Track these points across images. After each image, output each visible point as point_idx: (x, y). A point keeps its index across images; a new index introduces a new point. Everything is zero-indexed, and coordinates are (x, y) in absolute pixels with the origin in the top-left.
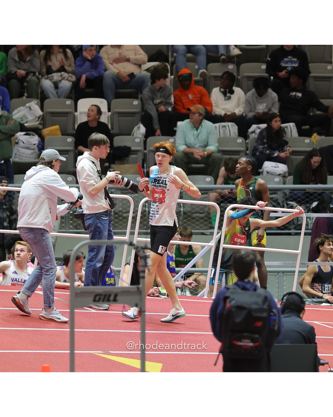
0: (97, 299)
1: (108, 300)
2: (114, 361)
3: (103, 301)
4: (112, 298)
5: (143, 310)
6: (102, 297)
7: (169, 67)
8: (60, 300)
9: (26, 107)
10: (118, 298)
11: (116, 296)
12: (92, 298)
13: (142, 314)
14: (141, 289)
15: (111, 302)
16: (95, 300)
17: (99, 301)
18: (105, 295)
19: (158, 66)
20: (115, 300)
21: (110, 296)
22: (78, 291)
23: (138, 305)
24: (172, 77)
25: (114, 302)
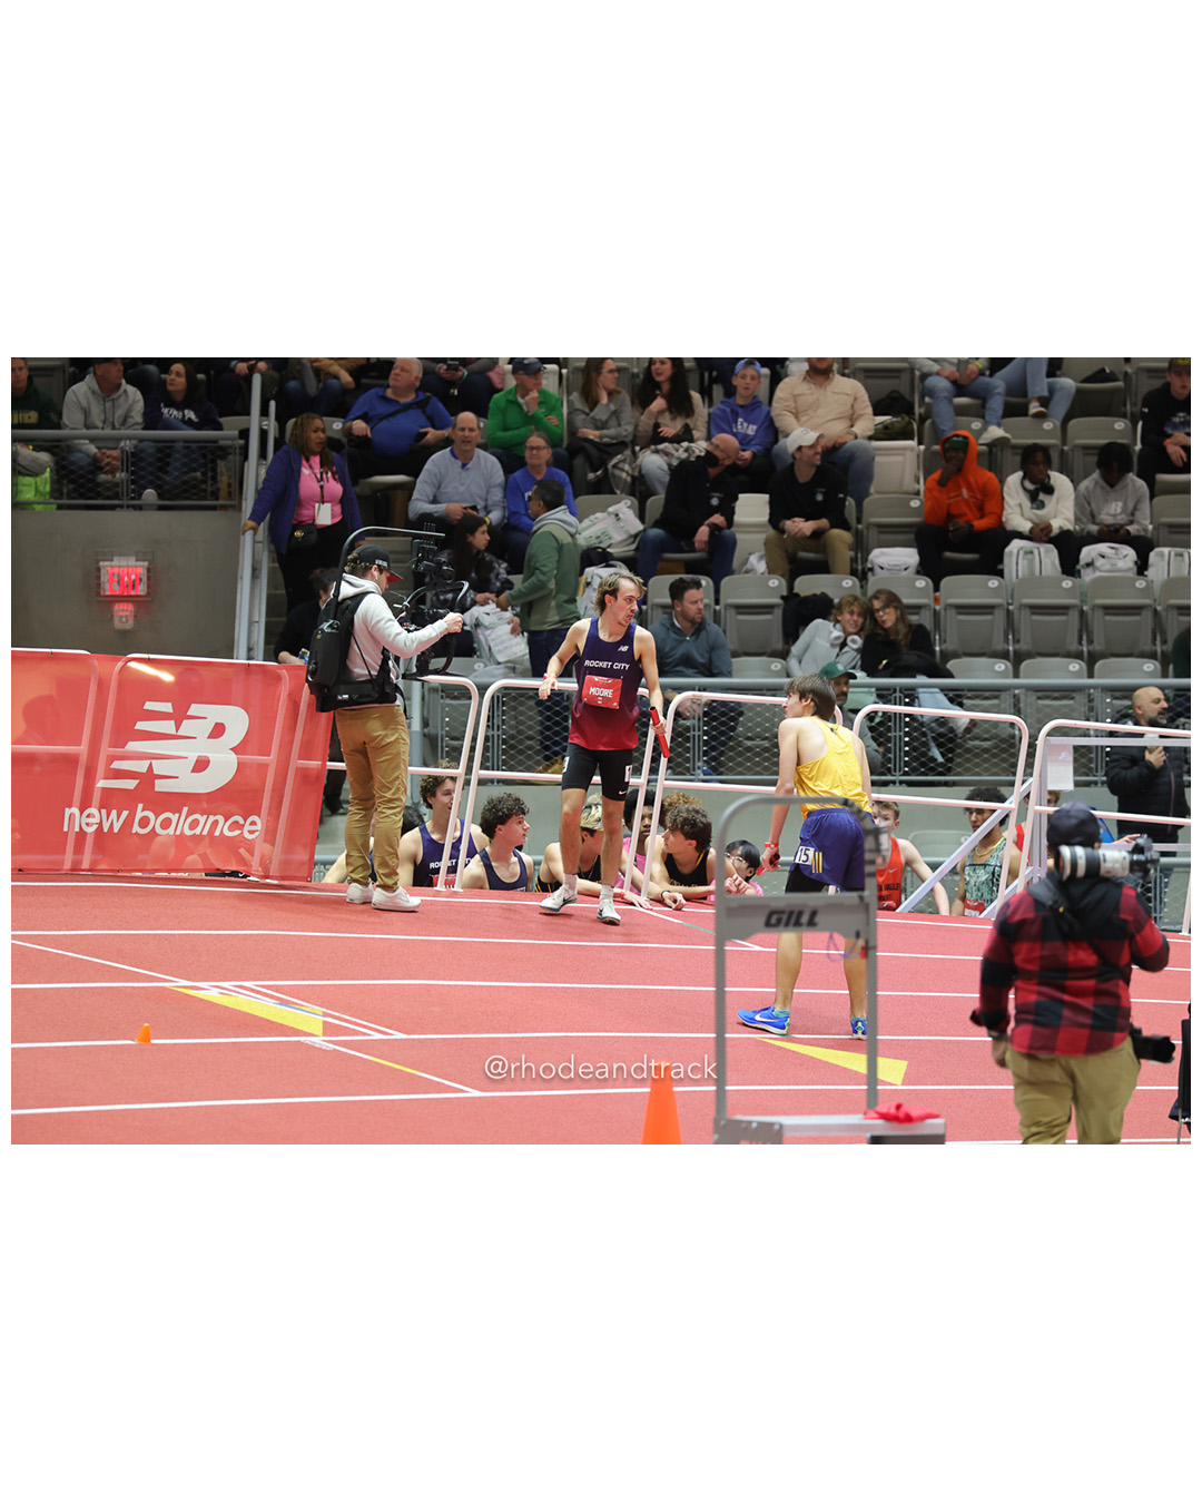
0: (773, 921)
1: (798, 924)
2: (803, 1055)
3: (787, 924)
4: (805, 919)
5: (871, 944)
6: (785, 917)
7: (915, 426)
8: (686, 924)
9: (609, 514)
10: (818, 919)
11: (814, 914)
12: (763, 919)
13: (871, 952)
14: (866, 900)
15: (804, 927)
16: (768, 924)
17: (778, 924)
18: (791, 913)
19: (892, 423)
20: (811, 923)
21: (800, 914)
22: (734, 905)
23: (862, 934)
24: (922, 447)
25: (810, 928)
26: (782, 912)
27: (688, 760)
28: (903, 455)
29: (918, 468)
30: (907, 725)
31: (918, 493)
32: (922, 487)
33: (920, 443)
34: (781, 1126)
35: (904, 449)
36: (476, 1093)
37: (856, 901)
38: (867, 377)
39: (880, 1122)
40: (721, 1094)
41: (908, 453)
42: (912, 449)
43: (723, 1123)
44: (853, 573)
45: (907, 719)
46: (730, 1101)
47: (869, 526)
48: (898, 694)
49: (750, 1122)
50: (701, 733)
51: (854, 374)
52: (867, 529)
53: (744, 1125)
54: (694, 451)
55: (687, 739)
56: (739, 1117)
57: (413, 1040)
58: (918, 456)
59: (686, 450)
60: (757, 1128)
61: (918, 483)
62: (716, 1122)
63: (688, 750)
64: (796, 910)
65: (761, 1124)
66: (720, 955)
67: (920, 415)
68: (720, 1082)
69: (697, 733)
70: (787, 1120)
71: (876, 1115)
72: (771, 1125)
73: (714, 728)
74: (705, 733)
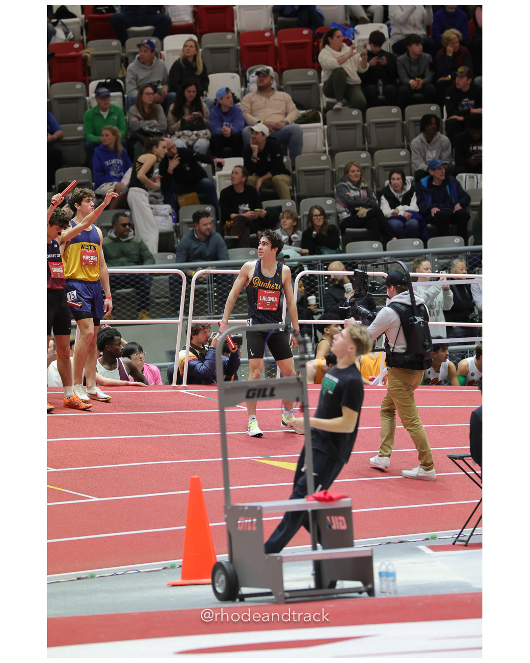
0: (251, 394)
1: (264, 396)
2: (276, 467)
3: (258, 396)
4: (268, 393)
5: (305, 404)
6: (257, 392)
7: (321, 115)
8: (208, 398)
10: (275, 392)
11: (273, 389)
12: (245, 394)
13: (305, 409)
14: (301, 380)
15: (268, 398)
16: (248, 397)
17: (253, 396)
18: (260, 390)
19: (307, 113)
20: (272, 395)
21: (265, 390)
22: (228, 387)
23: (300, 399)
24: (326, 127)
25: (272, 398)
26: (254, 390)
27: (206, 307)
28: (316, 131)
29: (325, 138)
30: (326, 280)
31: (325, 152)
32: (327, 149)
33: (325, 124)
34: (261, 507)
35: (316, 128)
36: (96, 499)
37: (296, 381)
38: (293, 90)
39: (315, 502)
40: (227, 492)
41: (318, 130)
42: (320, 128)
43: (229, 508)
44: (293, 198)
45: (326, 278)
46: (233, 496)
47: (299, 171)
48: (320, 264)
49: (244, 507)
50: (213, 292)
51: (286, 88)
52: (298, 173)
53: (240, 508)
54: (199, 135)
55: (206, 296)
56: (238, 504)
57: (60, 472)
58: (324, 132)
59: (196, 135)
60: (248, 510)
61: (325, 146)
62: (226, 507)
63: (206, 302)
64: (263, 388)
65: (250, 507)
66: (222, 414)
67: (324, 108)
68: (227, 484)
69: (210, 292)
70: (264, 504)
71: (313, 499)
72: (256, 507)
73: (219, 289)
74: (215, 292)
